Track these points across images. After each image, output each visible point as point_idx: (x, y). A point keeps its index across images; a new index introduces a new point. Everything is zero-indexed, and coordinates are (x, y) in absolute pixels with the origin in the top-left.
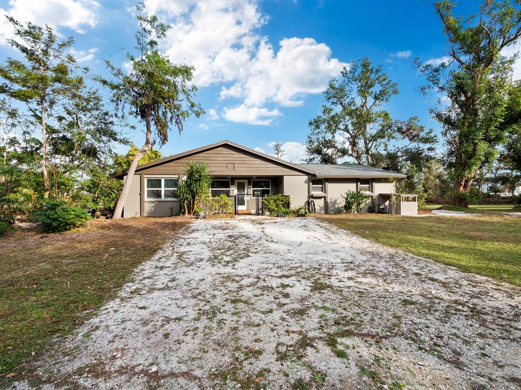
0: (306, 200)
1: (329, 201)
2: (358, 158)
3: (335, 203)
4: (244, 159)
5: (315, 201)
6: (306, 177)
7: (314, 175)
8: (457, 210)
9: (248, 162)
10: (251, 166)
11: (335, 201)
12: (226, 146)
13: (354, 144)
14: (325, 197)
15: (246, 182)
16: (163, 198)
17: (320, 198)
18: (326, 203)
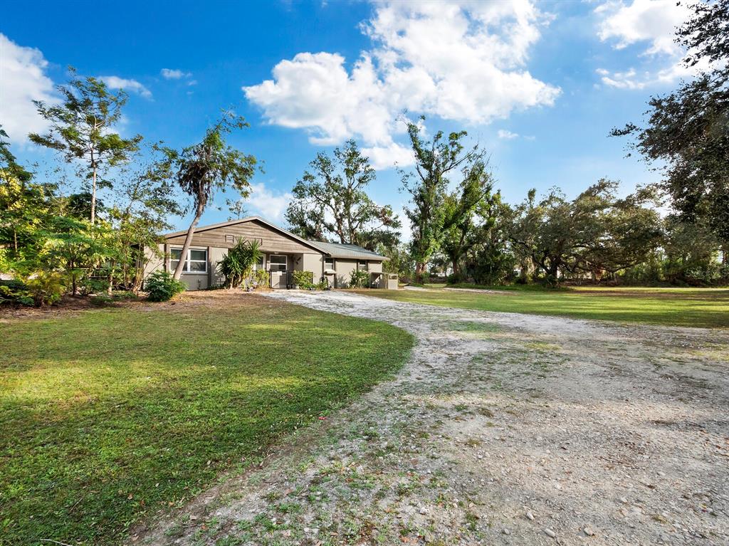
0: (321, 276)
1: (338, 278)
2: (342, 236)
3: (342, 279)
4: (271, 235)
5: (328, 277)
6: (321, 256)
7: (328, 255)
8: (418, 286)
9: (274, 239)
10: (276, 242)
11: (342, 278)
12: (256, 222)
13: (339, 221)
14: (335, 274)
15: (264, 256)
16: (189, 271)
17: (332, 274)
18: (335, 279)
